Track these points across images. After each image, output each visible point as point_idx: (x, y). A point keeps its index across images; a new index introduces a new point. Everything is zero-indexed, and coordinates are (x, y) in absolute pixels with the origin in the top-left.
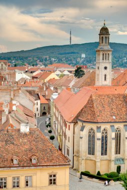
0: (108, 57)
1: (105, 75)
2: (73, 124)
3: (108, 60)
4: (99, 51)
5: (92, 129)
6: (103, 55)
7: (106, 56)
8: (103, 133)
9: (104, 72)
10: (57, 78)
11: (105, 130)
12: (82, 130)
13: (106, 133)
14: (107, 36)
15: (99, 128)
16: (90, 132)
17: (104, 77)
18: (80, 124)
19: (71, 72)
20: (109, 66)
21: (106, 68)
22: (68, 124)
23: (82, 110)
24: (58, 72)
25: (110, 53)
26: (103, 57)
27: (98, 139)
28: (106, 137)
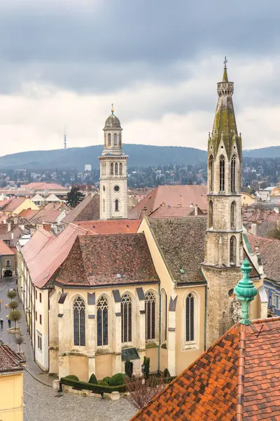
0: (121, 169)
1: (117, 201)
2: (46, 292)
3: (121, 174)
4: (104, 159)
5: (79, 299)
6: (112, 164)
7: (116, 168)
8: (99, 305)
9: (115, 195)
10: (35, 208)
11: (102, 299)
12: (62, 301)
13: (105, 304)
14: (117, 132)
15: (91, 297)
16: (76, 305)
17: (114, 204)
18: (58, 290)
19: (60, 197)
20: (123, 185)
21: (117, 188)
22: (39, 292)
23: (62, 265)
24: (38, 198)
25: (124, 162)
26: (112, 170)
27: (91, 317)
28: (106, 312)
